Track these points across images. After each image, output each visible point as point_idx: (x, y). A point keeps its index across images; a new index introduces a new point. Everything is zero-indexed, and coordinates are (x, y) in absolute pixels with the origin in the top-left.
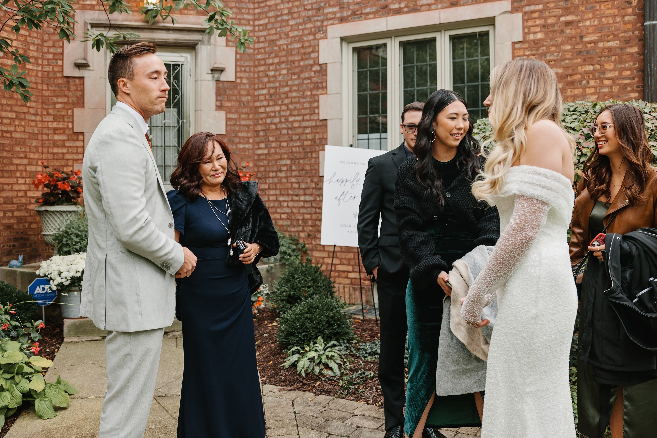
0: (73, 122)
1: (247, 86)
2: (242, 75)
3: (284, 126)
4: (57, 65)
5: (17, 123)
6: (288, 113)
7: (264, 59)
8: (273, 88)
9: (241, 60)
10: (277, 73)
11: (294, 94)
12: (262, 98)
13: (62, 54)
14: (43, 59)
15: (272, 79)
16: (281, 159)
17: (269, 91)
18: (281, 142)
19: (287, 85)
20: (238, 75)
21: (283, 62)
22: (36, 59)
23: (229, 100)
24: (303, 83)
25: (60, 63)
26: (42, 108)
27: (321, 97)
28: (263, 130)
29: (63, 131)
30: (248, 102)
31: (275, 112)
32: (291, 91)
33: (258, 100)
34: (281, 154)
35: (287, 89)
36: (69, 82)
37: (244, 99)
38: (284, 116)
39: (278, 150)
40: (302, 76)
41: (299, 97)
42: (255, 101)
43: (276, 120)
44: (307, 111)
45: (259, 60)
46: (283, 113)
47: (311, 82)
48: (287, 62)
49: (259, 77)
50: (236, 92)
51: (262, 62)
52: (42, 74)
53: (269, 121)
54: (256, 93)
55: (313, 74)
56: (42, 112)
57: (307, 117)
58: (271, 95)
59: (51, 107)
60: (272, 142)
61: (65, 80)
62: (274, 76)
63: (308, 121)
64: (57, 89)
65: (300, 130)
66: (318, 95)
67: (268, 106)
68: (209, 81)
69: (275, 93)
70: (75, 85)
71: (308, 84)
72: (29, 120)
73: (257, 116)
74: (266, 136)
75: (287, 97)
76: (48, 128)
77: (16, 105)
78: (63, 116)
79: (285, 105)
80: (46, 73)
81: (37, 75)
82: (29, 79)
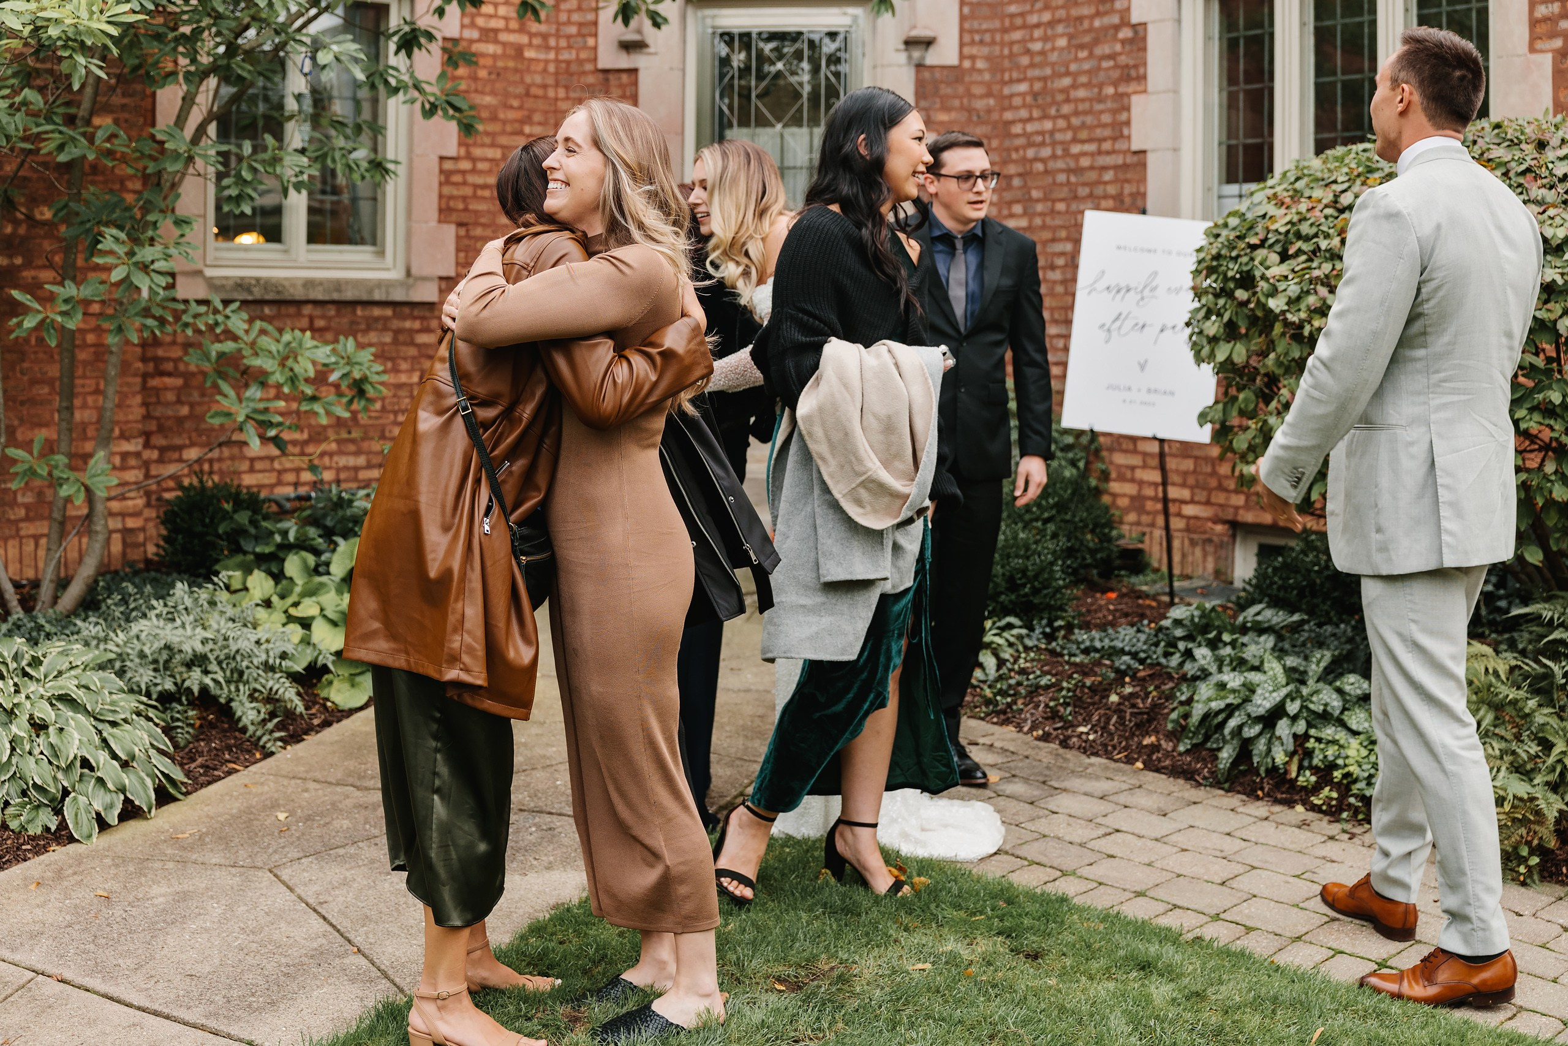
1: (987, 77)
2: (974, 50)
3: (1060, 164)
4: (585, 47)
6: (1069, 136)
7: (1022, 15)
8: (1039, 79)
9: (973, 16)
10: (1048, 46)
11: (1081, 93)
12: (1017, 101)
13: (595, 23)
14: (558, 36)
15: (1037, 59)
16: (1054, 240)
17: (1031, 86)
18: (1054, 201)
19: (1068, 73)
20: (967, 50)
21: (1060, 21)
22: (545, 37)
23: (945, 109)
24: (1099, 68)
25: (591, 42)
27: (1135, 99)
28: (1020, 175)
30: (989, 111)
31: (1042, 133)
32: (1074, 86)
33: (1011, 108)
34: (1054, 229)
35: (1067, 81)
36: (607, 80)
37: (980, 104)
38: (1062, 143)
39: (1048, 221)
40: (1099, 51)
41: (1091, 100)
42: (1004, 109)
43: (1046, 152)
44: (1107, 132)
45: (1012, 16)
46: (1059, 136)
47: (1116, 66)
48: (1067, 20)
49: (1011, 55)
50: (961, 90)
51: (1019, 21)
52: (557, 68)
53: (1030, 153)
54: (1006, 91)
55: (1118, 47)
57: (1107, 146)
58: (1035, 95)
60: (1038, 201)
61: (601, 76)
62: (1042, 53)
63: (1108, 153)
65: (1092, 176)
66: (1128, 95)
67: (1030, 119)
68: (900, 66)
69: (1045, 90)
70: (623, 86)
71: (1108, 69)
73: (1007, 143)
74: (1026, 188)
75: (1068, 100)
77: (503, 133)
79: (1066, 117)
80: (563, 65)
81: (545, 71)
82: (528, 79)
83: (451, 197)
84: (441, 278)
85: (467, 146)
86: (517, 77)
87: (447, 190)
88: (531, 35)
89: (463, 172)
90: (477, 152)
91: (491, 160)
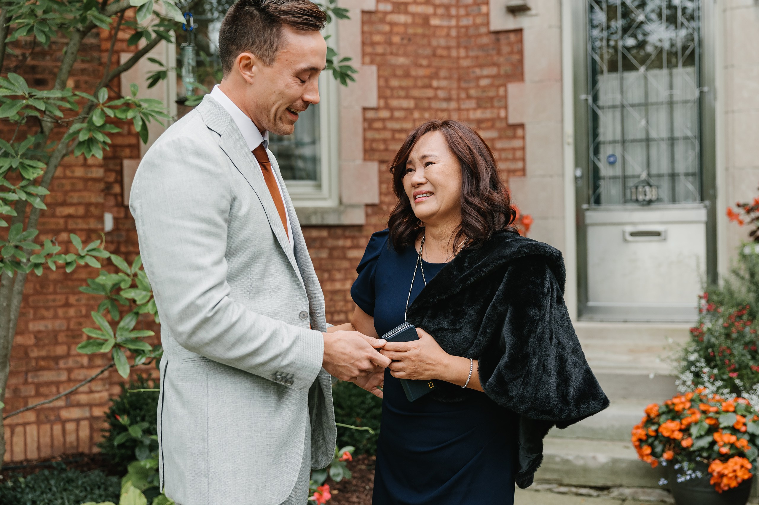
0: (506, 108)
4: (480, 14)
5: (416, 115)
14: (458, 7)
22: (447, 8)
25: (484, 9)
26: (459, 88)
29: (491, 123)
36: (498, 40)
52: (458, 32)
56: (458, 95)
59: (473, 84)
61: (493, 37)
64: (480, 53)
70: (510, 44)
72: (437, 110)
76: (469, 120)
77: (415, 87)
78: (492, 99)
80: (463, 30)
81: (448, 35)
82: (434, 43)
83: (373, 140)
84: (367, 206)
85: (386, 98)
86: (425, 41)
87: (370, 135)
88: (436, 6)
89: (383, 120)
90: (394, 103)
91: (406, 109)
